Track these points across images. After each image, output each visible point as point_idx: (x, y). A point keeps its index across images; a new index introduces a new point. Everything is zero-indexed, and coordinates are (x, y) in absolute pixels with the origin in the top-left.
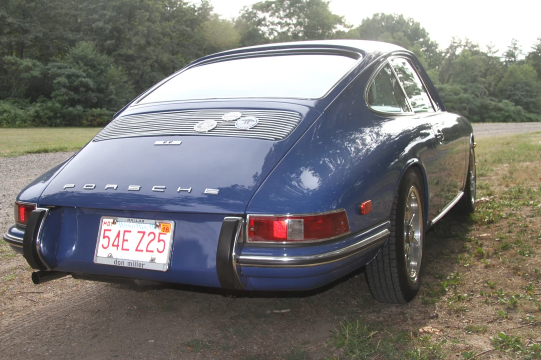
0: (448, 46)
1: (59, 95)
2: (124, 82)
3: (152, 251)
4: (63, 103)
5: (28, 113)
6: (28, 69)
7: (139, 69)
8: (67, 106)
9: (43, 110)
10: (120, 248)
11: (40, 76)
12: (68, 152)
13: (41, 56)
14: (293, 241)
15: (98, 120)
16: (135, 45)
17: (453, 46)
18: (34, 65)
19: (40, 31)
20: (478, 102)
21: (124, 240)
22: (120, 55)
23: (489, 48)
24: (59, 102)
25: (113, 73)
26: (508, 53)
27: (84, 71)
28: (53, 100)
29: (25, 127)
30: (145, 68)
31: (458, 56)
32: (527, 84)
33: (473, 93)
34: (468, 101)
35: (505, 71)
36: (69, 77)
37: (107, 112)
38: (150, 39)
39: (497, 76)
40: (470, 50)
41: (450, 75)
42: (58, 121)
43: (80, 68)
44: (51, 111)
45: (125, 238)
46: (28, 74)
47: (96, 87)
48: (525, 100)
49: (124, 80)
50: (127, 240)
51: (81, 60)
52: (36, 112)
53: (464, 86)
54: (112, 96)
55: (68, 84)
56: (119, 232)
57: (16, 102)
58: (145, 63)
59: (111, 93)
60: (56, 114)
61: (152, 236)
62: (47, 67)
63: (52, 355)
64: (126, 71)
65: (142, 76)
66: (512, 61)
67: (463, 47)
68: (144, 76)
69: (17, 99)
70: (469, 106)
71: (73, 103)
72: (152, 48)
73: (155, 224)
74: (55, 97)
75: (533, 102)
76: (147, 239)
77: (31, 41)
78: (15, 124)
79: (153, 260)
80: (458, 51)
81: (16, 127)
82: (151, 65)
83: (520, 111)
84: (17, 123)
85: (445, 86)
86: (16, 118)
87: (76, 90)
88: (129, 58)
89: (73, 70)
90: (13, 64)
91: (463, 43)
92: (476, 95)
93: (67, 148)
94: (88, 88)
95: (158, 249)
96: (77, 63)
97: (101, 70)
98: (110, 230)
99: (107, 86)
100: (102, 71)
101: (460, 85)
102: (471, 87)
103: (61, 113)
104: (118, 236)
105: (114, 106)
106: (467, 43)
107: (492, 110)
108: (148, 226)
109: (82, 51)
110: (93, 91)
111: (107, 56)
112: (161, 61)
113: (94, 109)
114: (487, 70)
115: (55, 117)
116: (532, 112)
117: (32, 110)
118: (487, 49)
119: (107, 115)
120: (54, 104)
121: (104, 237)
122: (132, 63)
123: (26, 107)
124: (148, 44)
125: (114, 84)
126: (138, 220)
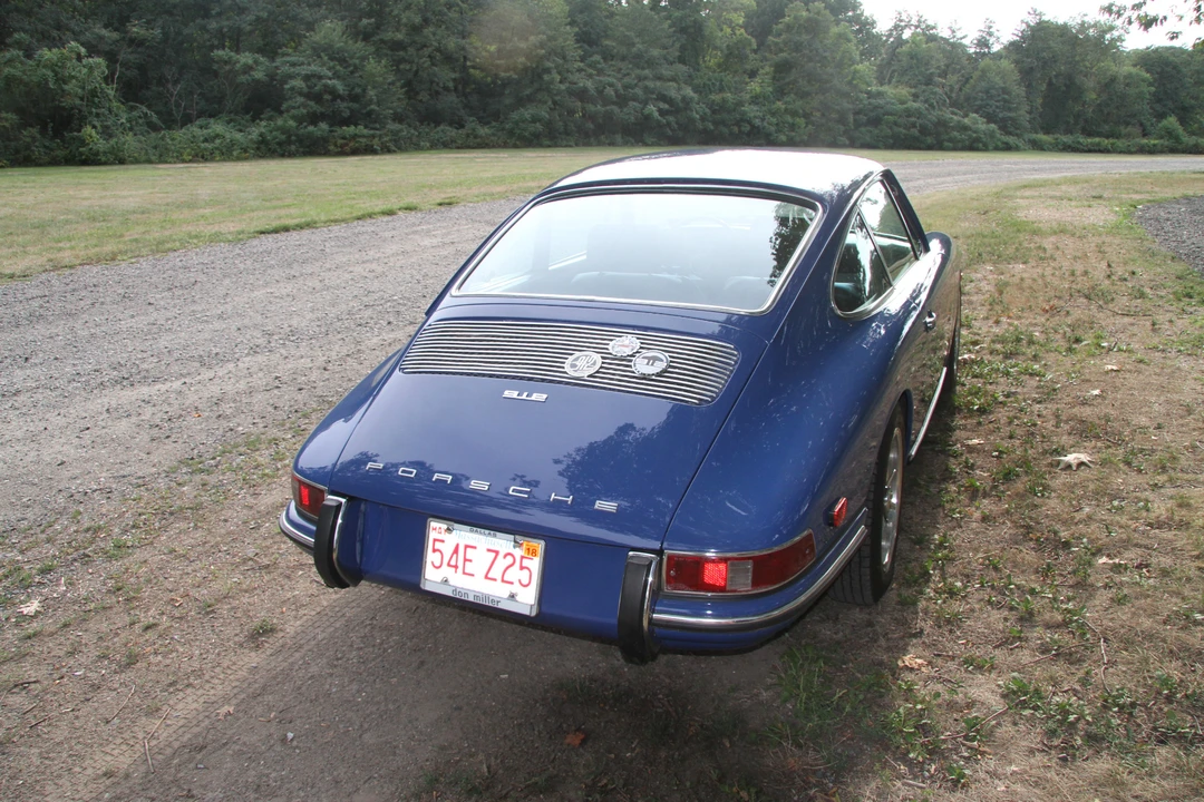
0: (890, 25)
1: (294, 108)
2: (389, 84)
3: (512, 583)
4: (300, 120)
5: (250, 137)
6: (248, 69)
7: (411, 62)
8: (305, 124)
9: (271, 132)
10: (460, 570)
11: (265, 79)
12: (317, 228)
13: (265, 45)
14: (735, 591)
15: (352, 144)
16: (406, 25)
17: (899, 26)
18: (256, 62)
19: (264, 8)
20: (934, 115)
21: (466, 560)
22: (382, 41)
23: (953, 32)
24: (294, 118)
25: (374, 71)
26: (979, 41)
27: (329, 69)
28: (285, 115)
29: (246, 159)
30: (422, 61)
31: (907, 42)
32: (1005, 91)
33: (926, 101)
34: (919, 114)
35: (975, 69)
36: (307, 78)
37: (366, 132)
38: (429, 14)
39: (963, 76)
40: (924, 34)
41: (894, 71)
42: (293, 147)
43: (323, 65)
44: (283, 133)
45: (468, 557)
46: (247, 76)
47: (347, 93)
48: (1001, 115)
49: (390, 80)
50: (470, 561)
51: (325, 50)
52: (261, 135)
53: (913, 90)
54: (372, 107)
55: (306, 90)
56: (458, 545)
57: (231, 120)
58: (421, 52)
59: (371, 101)
60: (290, 137)
61: (509, 560)
62: (274, 65)
63: (368, 702)
64: (392, 66)
65: (417, 72)
66: (984, 54)
67: (913, 28)
68: (420, 73)
69: (232, 116)
70: (920, 121)
71: (314, 119)
72: (431, 29)
73: (515, 542)
74: (288, 111)
75: (1011, 118)
76: (502, 563)
77: (250, 24)
78: (232, 155)
79: (512, 596)
80: (907, 34)
81: (233, 160)
82: (429, 56)
83: (993, 131)
84: (235, 153)
85: (885, 88)
86: (233, 145)
87: (318, 98)
88: (397, 46)
89: (313, 67)
90: (226, 63)
91: (914, 22)
92: (931, 105)
93: (315, 223)
94: (336, 96)
95: (520, 581)
96: (319, 57)
97: (355, 66)
98: (443, 541)
99: (364, 90)
100: (356, 68)
101: (908, 89)
102: (924, 91)
103: (297, 135)
104: (456, 551)
105: (375, 122)
106: (919, 21)
107: (953, 128)
108: (503, 543)
109: (325, 38)
110: (343, 99)
111: (363, 43)
112: (446, 49)
113: (344, 128)
114: (947, 66)
115: (289, 142)
116: (1011, 134)
117: (255, 132)
118: (950, 33)
119: (364, 136)
120: (286, 121)
121: (434, 551)
122: (401, 53)
123: (247, 127)
124: (426, 21)
125: (374, 88)
126: (487, 532)
